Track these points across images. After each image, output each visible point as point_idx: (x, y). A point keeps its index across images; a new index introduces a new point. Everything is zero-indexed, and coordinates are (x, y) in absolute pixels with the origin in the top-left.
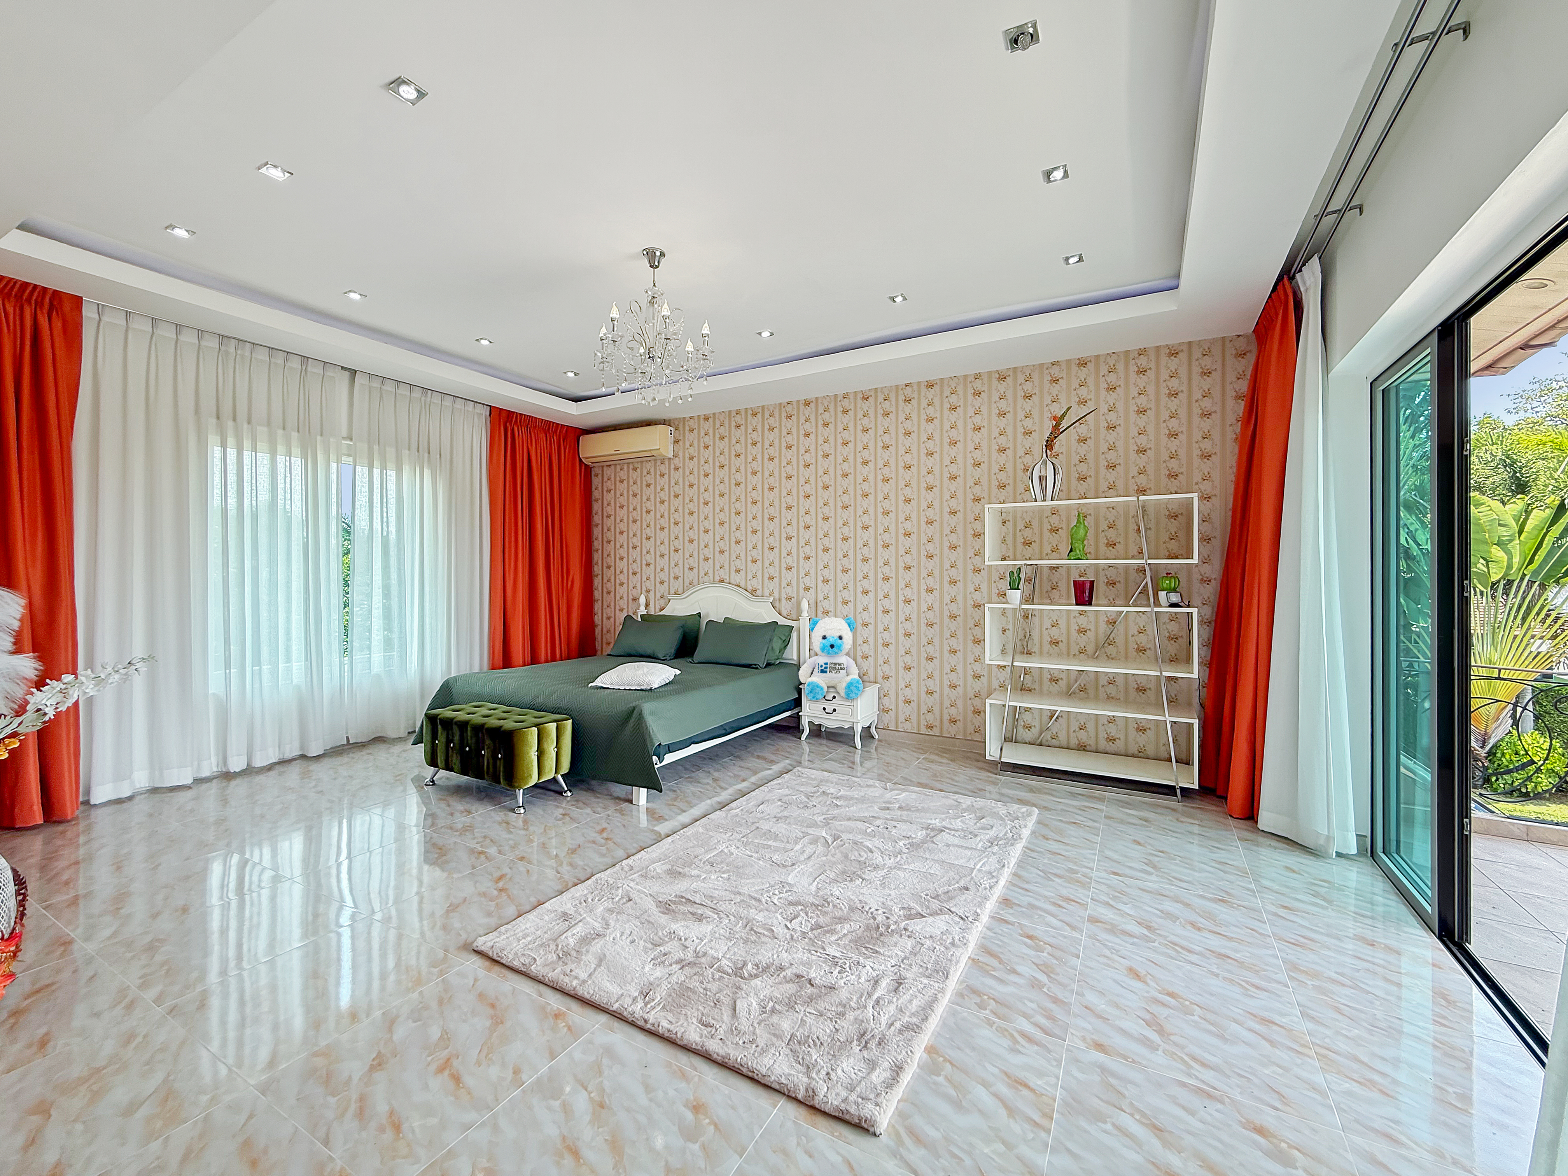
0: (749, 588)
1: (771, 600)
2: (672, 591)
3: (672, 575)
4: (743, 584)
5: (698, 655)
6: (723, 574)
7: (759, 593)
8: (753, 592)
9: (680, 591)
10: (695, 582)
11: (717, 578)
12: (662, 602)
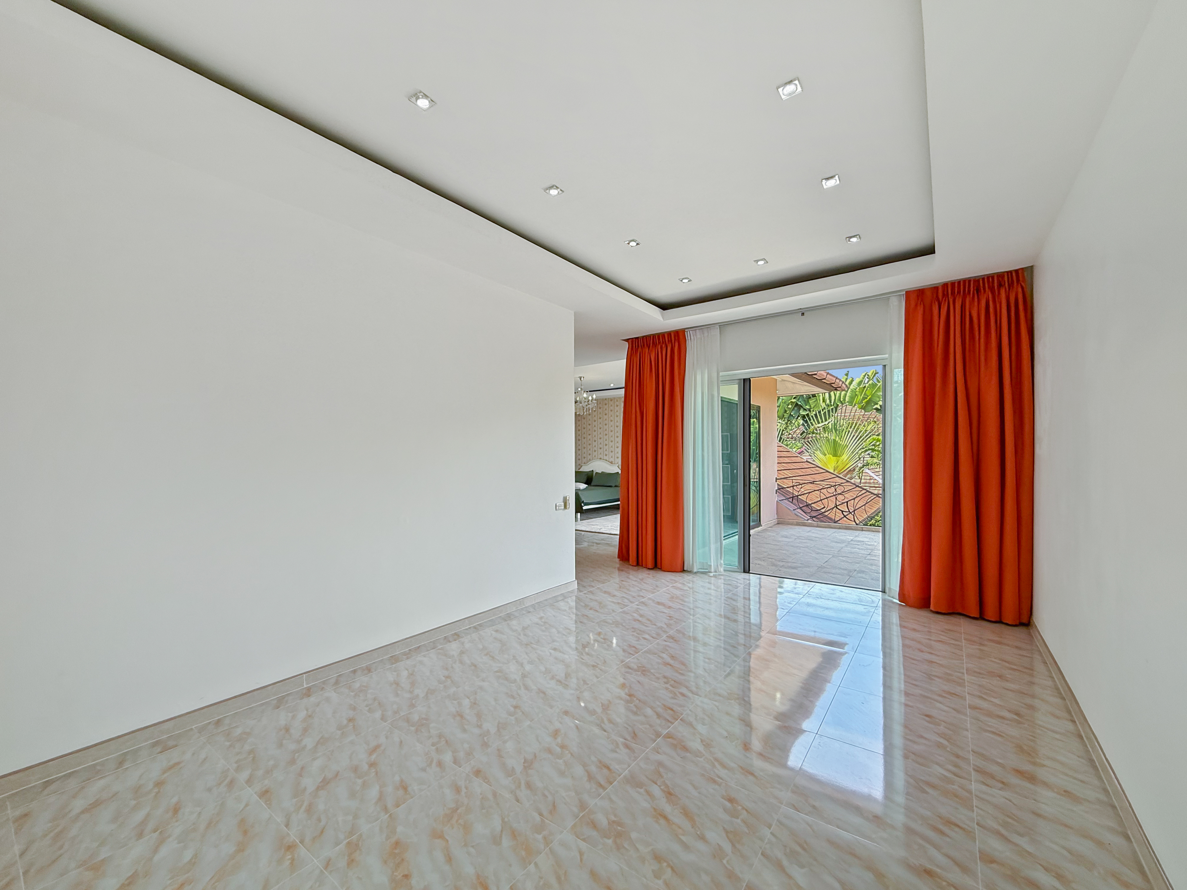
0: (610, 461)
1: (617, 465)
2: (583, 462)
3: (583, 457)
4: (608, 460)
5: (592, 484)
6: (601, 456)
7: (613, 463)
8: (611, 463)
9: (586, 462)
10: (591, 459)
11: (599, 458)
12: (579, 467)
